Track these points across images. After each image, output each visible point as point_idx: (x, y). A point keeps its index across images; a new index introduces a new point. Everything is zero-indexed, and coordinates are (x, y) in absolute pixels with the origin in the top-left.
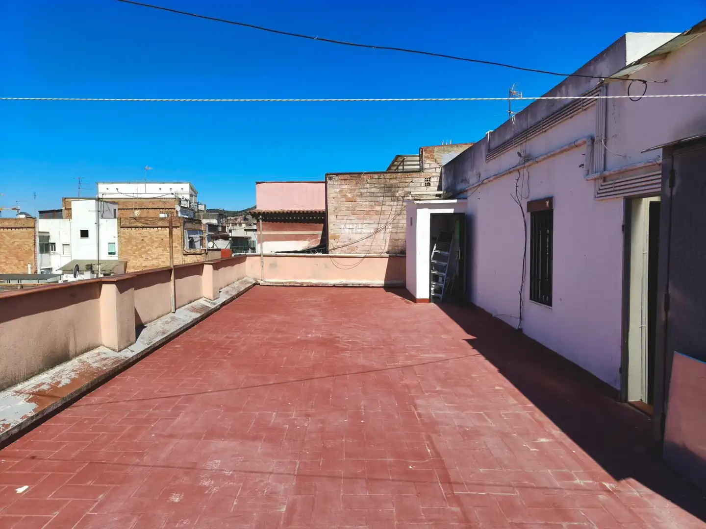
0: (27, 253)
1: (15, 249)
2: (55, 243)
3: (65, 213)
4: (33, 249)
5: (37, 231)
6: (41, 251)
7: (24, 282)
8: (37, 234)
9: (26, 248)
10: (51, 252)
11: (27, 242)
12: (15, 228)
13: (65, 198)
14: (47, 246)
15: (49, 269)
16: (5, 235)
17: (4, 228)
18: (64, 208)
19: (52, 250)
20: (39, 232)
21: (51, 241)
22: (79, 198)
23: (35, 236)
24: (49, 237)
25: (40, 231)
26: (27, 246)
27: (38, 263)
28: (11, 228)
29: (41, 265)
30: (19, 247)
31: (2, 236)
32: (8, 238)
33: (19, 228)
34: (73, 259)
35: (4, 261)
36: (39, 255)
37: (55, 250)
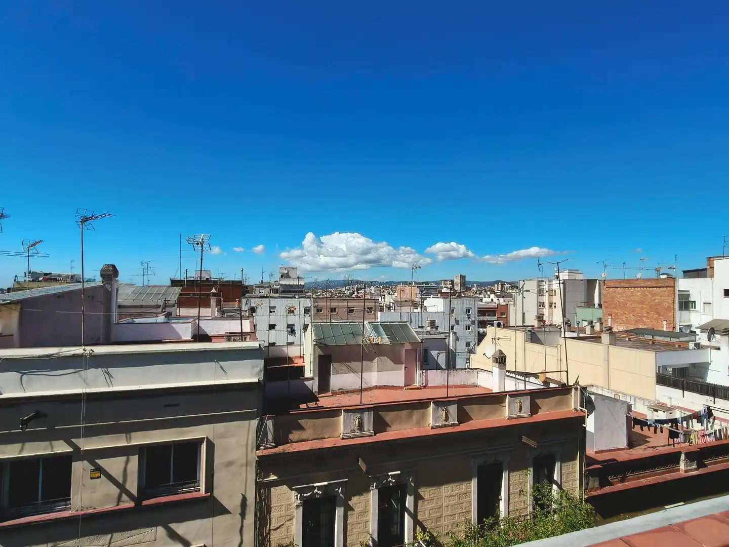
0: (666, 309)
1: (656, 305)
2: (695, 302)
3: (708, 272)
4: (672, 306)
5: (677, 289)
6: (681, 309)
7: (656, 338)
8: (677, 293)
9: (666, 304)
10: (691, 309)
11: (666, 299)
12: (656, 287)
13: (710, 258)
14: (686, 304)
15: (688, 326)
16: (647, 293)
17: (646, 287)
18: (709, 267)
19: (692, 308)
20: (678, 291)
21: (691, 299)
22: (723, 257)
23: (674, 294)
24: (689, 295)
25: (680, 289)
26: (666, 303)
27: (677, 320)
28: (653, 287)
29: (680, 322)
30: (660, 304)
31: (645, 294)
32: (650, 296)
33: (660, 287)
34: (714, 318)
35: (646, 315)
36: (678, 313)
37: (695, 308)
